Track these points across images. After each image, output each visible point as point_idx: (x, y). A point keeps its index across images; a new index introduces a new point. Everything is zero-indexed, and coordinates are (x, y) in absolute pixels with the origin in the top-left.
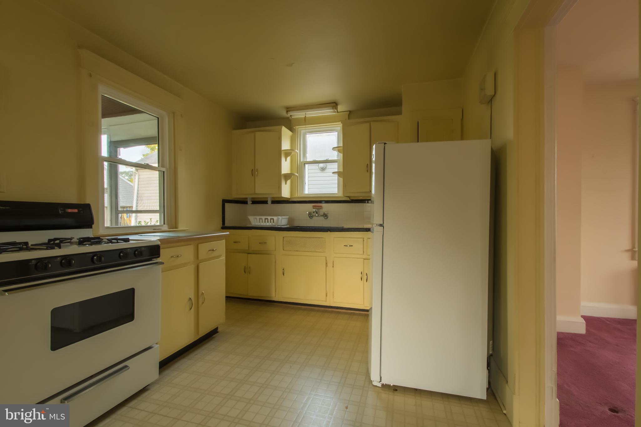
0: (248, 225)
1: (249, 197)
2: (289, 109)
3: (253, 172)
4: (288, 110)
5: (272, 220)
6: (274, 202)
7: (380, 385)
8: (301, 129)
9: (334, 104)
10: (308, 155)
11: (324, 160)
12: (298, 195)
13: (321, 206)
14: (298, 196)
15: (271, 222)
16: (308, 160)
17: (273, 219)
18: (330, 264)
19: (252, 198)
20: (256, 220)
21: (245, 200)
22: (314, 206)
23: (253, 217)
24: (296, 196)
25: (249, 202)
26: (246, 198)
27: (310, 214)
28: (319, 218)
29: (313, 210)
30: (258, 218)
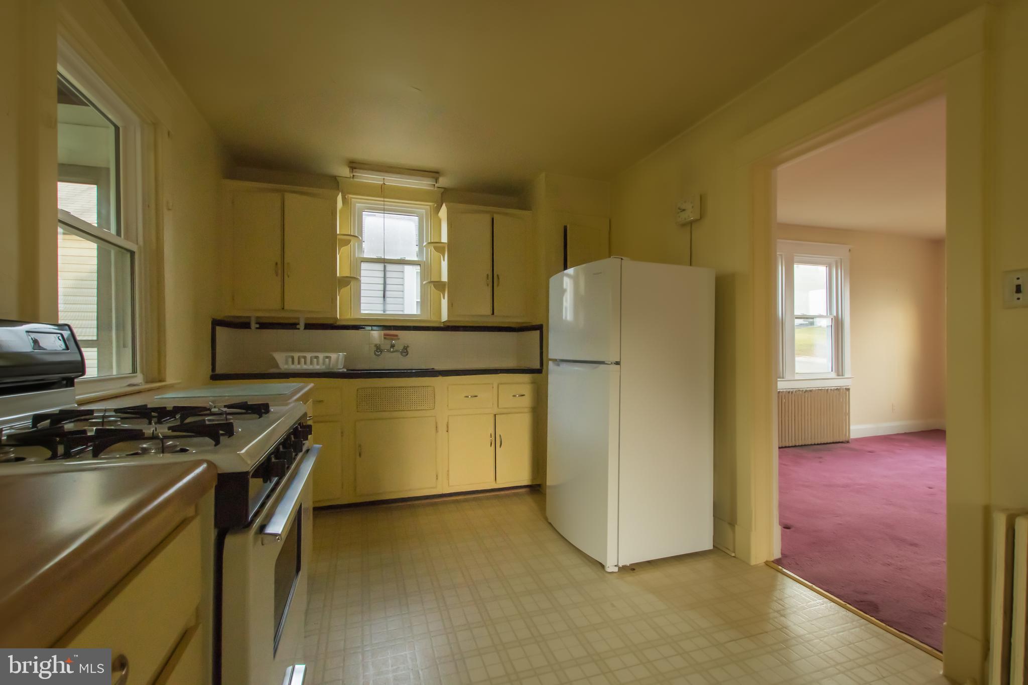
1: (254, 315)
3: (281, 268)
4: (354, 165)
5: (326, 362)
6: (310, 326)
8: (358, 202)
9: (435, 174)
11: (398, 260)
12: (352, 315)
13: (397, 336)
15: (323, 364)
16: (365, 255)
17: (330, 358)
18: (442, 428)
19: (258, 318)
20: (290, 360)
21: (247, 320)
22: (385, 335)
23: (284, 355)
24: (348, 317)
25: (254, 325)
26: (249, 317)
27: (379, 348)
28: (394, 355)
29: (387, 341)
30: (296, 355)
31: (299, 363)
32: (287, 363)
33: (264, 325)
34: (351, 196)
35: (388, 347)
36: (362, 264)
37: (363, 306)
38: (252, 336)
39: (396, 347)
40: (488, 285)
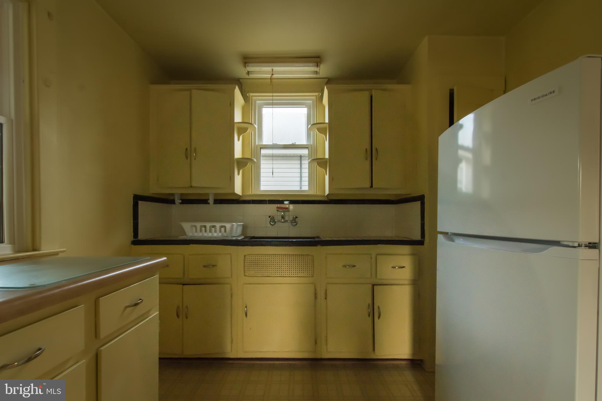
3: (188, 153)
4: (245, 59)
5: (223, 229)
6: (219, 201)
8: (257, 98)
11: (290, 145)
12: (253, 192)
13: (288, 208)
16: (265, 143)
18: (321, 295)
20: (194, 230)
21: (170, 197)
23: (191, 225)
24: (249, 193)
25: (178, 201)
27: (272, 219)
28: (286, 224)
29: (279, 213)
30: (198, 225)
31: (201, 231)
32: (191, 231)
33: (185, 201)
35: (280, 218)
36: (261, 150)
37: (262, 185)
39: (287, 218)
40: (367, 159)
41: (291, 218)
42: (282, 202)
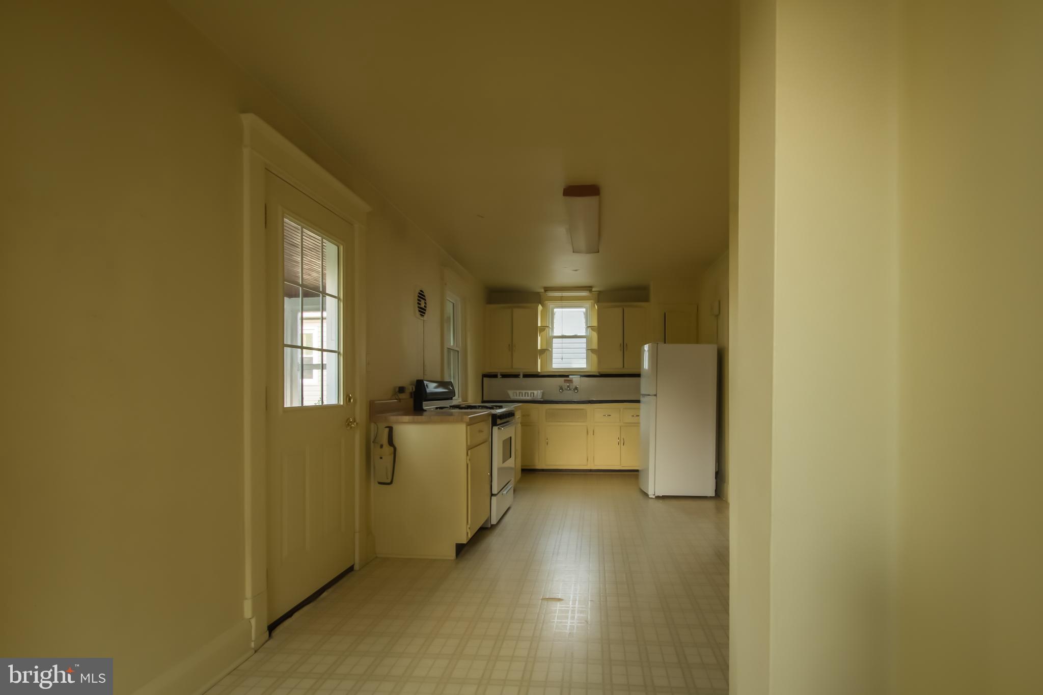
0: (509, 399)
1: (499, 371)
2: (547, 289)
3: (511, 347)
5: (532, 395)
6: (526, 376)
7: (654, 497)
8: (550, 304)
9: (589, 288)
10: (555, 331)
11: (573, 336)
13: (572, 380)
14: (548, 370)
15: (531, 396)
16: (555, 335)
17: (534, 393)
18: (591, 432)
19: (501, 372)
20: (515, 394)
21: (496, 374)
22: (565, 380)
23: (512, 391)
24: (546, 370)
25: (499, 376)
26: (497, 372)
27: (561, 388)
28: (570, 392)
29: (565, 384)
30: (518, 392)
31: (519, 396)
32: (514, 395)
33: (505, 376)
34: (546, 302)
35: (566, 387)
36: (554, 339)
37: (553, 365)
38: (499, 381)
39: (571, 387)
40: (621, 350)
41: (574, 388)
42: (567, 376)
